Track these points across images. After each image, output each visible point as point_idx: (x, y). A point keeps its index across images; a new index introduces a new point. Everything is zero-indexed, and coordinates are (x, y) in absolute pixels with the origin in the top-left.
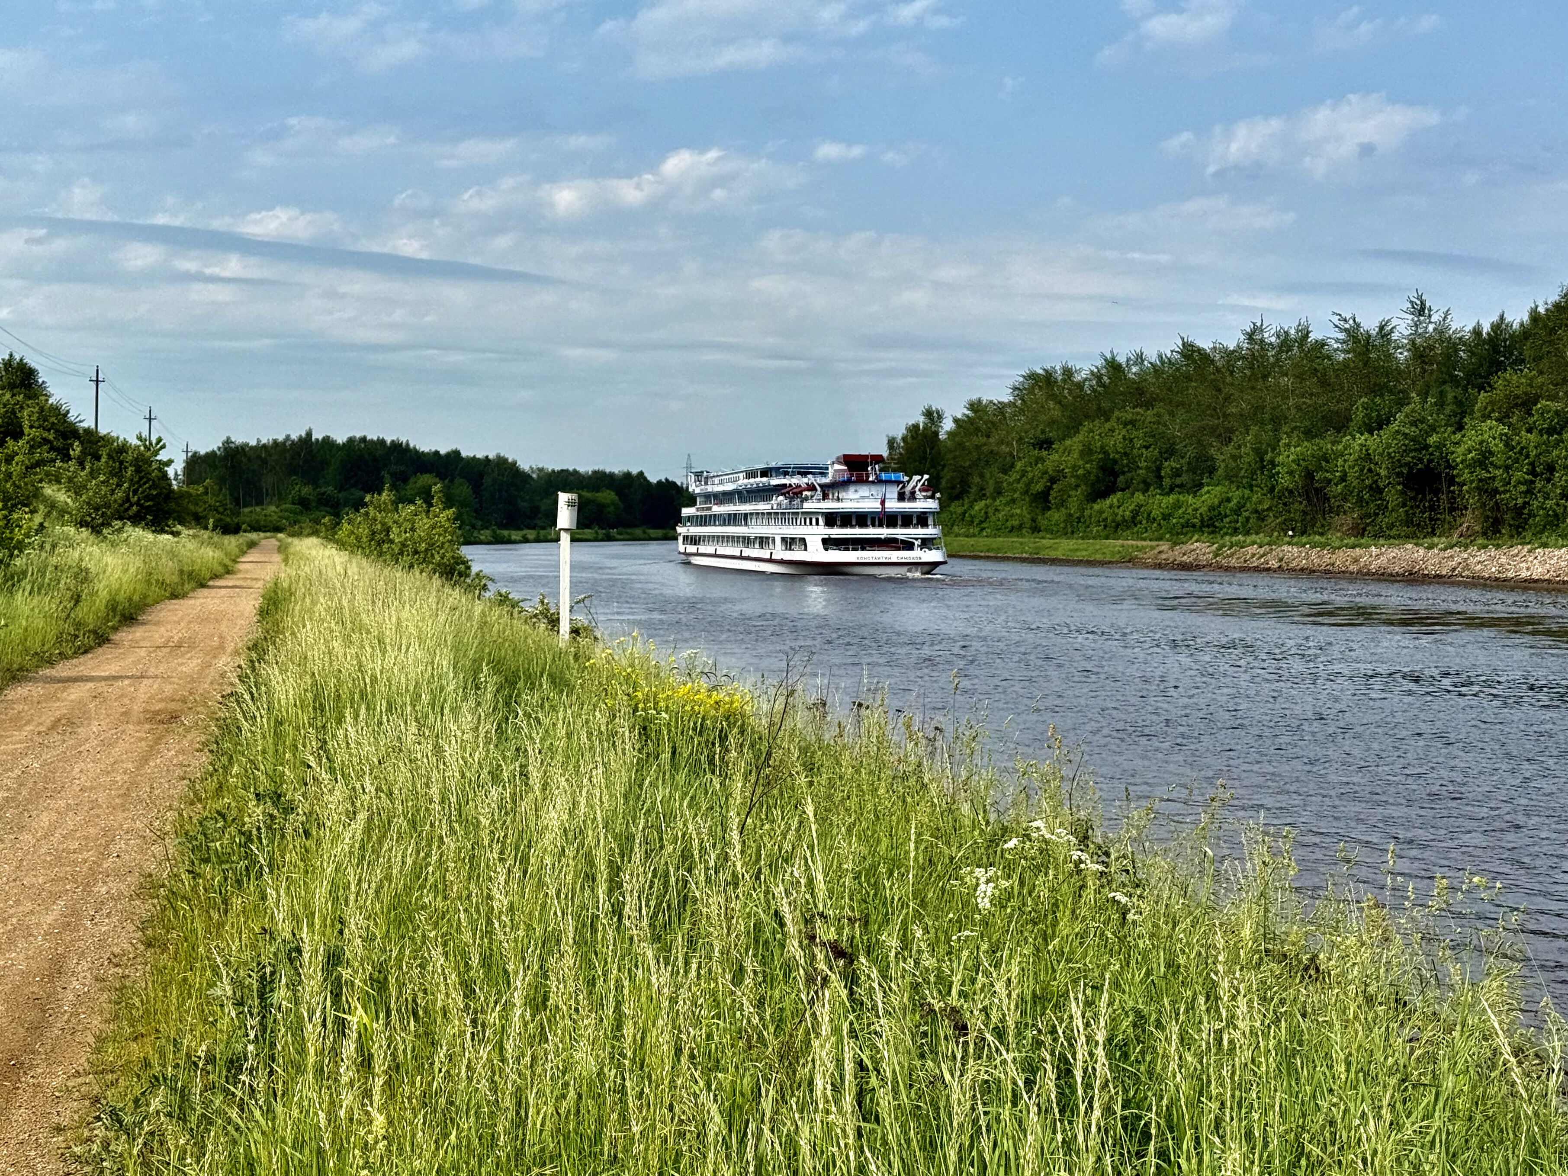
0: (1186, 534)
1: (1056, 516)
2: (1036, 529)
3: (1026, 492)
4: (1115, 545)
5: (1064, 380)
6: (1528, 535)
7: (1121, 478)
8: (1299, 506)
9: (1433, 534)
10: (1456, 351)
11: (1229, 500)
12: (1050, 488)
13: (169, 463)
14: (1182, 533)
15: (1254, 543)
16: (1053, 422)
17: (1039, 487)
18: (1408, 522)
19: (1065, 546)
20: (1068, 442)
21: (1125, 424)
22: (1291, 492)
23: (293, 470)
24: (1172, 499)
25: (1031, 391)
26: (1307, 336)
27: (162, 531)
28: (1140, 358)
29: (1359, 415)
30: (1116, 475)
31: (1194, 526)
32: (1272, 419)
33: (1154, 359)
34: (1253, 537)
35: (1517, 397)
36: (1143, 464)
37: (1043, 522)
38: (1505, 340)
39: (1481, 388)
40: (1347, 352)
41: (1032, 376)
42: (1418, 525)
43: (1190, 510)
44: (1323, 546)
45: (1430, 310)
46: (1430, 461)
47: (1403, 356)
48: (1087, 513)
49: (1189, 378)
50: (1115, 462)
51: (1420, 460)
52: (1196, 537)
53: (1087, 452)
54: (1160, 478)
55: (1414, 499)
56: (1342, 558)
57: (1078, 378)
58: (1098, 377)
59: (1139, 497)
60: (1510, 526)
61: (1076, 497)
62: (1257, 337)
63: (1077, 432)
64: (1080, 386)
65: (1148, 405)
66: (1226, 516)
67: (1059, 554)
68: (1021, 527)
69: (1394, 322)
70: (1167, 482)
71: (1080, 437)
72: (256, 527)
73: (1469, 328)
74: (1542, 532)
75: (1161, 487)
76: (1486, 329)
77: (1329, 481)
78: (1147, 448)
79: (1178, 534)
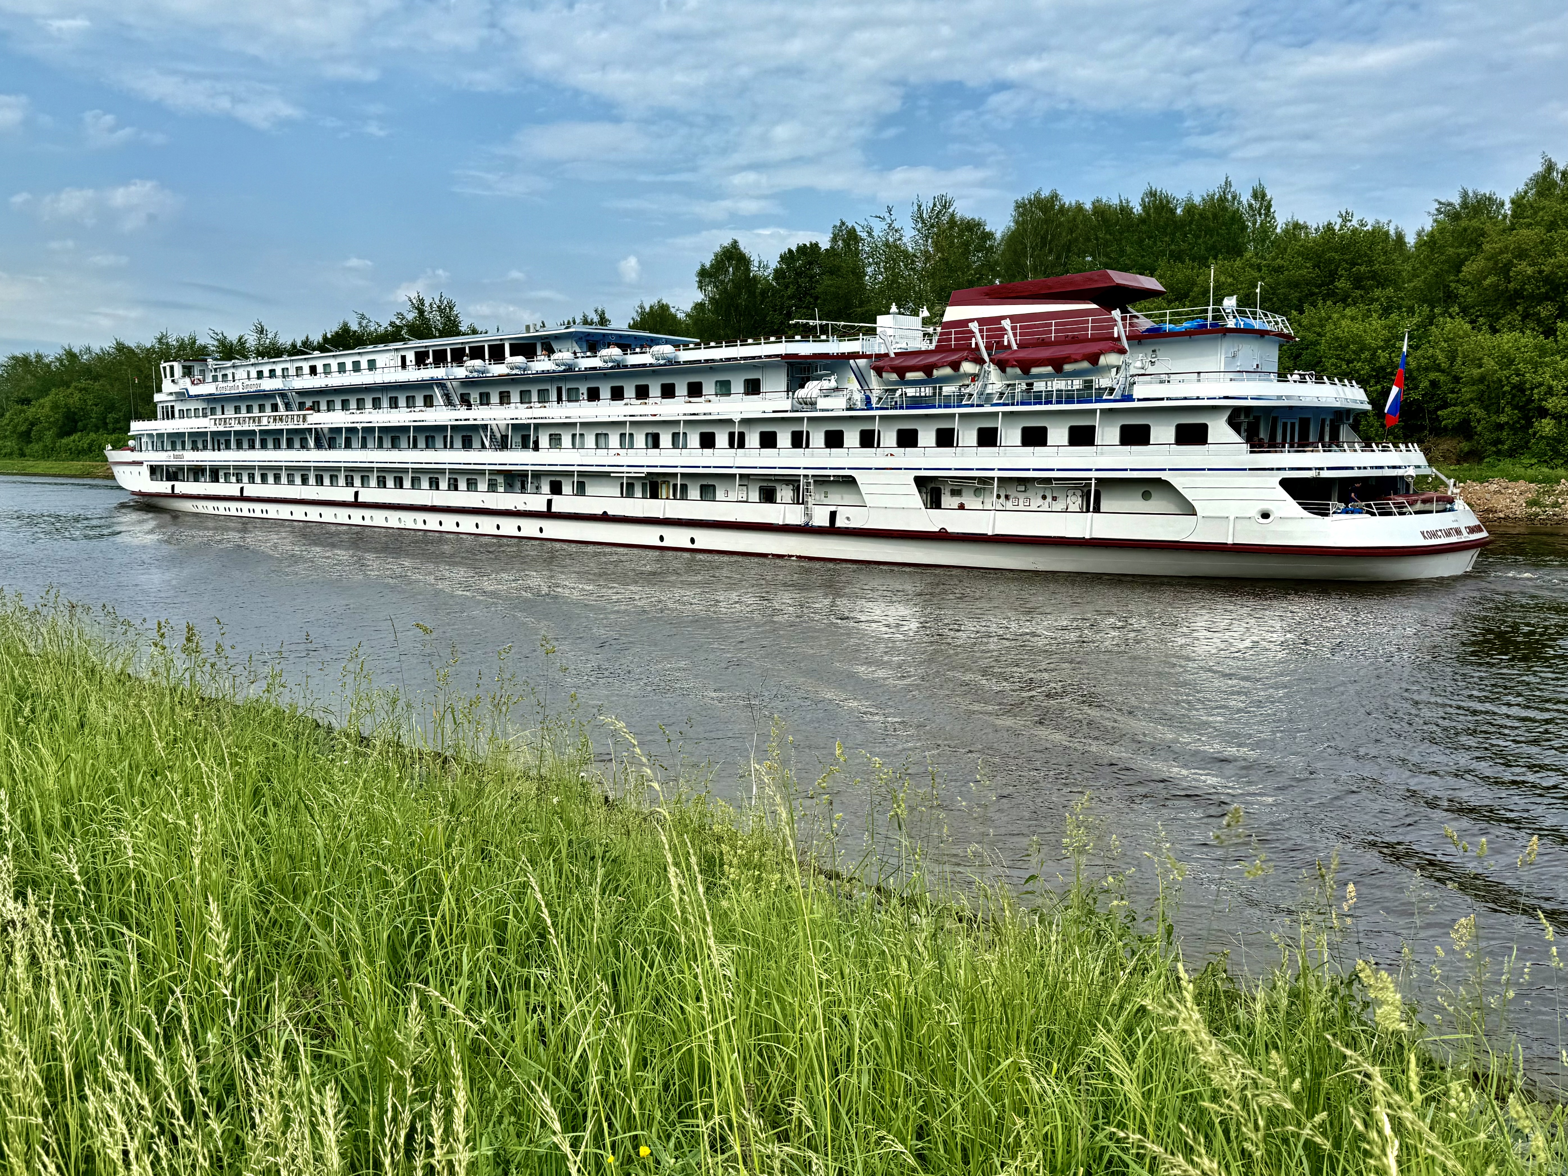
1: (36, 447)
2: (22, 455)
3: (14, 432)
4: (77, 465)
5: (37, 362)
7: (80, 423)
12: (31, 429)
16: (30, 388)
17: (23, 428)
19: (43, 465)
20: (42, 401)
21: (81, 390)
25: (14, 367)
28: (88, 350)
30: (76, 422)
33: (98, 351)
36: (94, 415)
37: (27, 451)
48: (58, 444)
49: (121, 363)
50: (75, 413)
53: (55, 407)
54: (106, 424)
58: (60, 360)
59: (93, 436)
61: (49, 435)
63: (47, 395)
64: (48, 366)
65: (96, 378)
67: (39, 471)
68: (11, 454)
69: (246, 337)
71: (50, 397)
73: (289, 343)
75: (107, 429)
78: (96, 405)
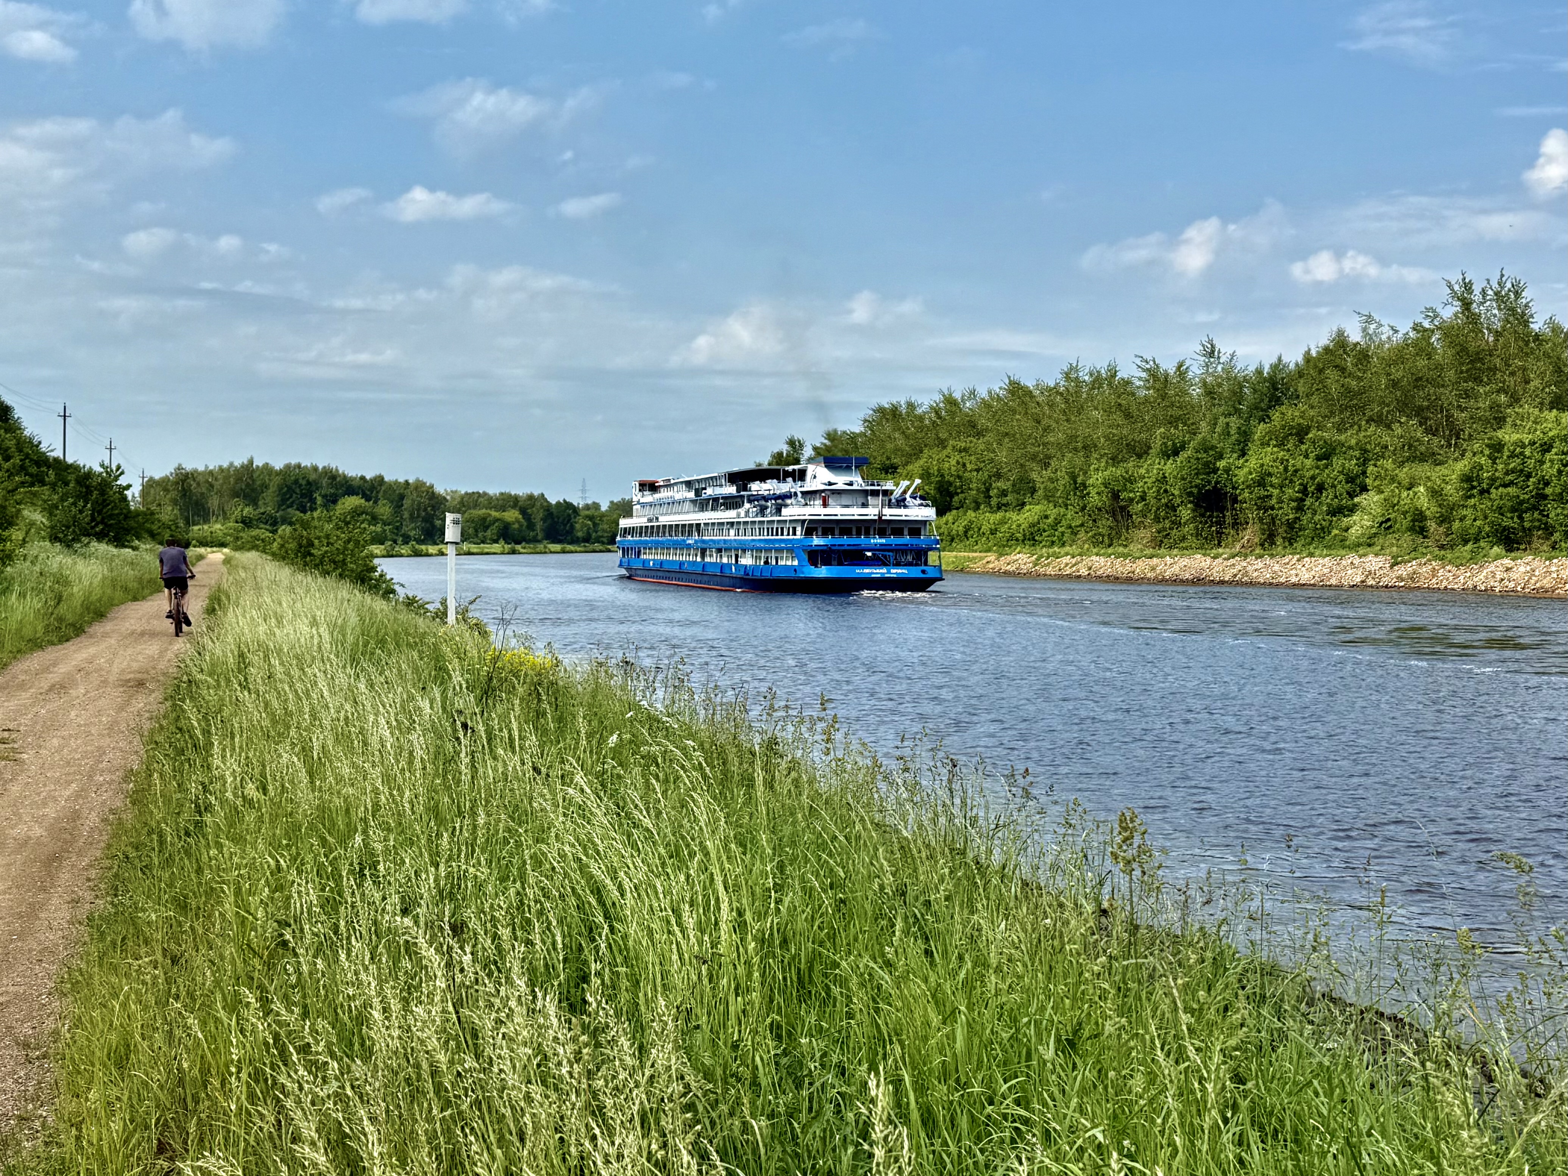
0: (1010, 547)
6: (1298, 545)
8: (1105, 523)
9: (1219, 545)
10: (1241, 387)
11: (1046, 517)
13: (129, 486)
14: (1007, 546)
15: (1067, 554)
18: (1198, 535)
22: (1100, 510)
23: (235, 494)
24: (999, 515)
26: (1114, 375)
27: (124, 546)
29: (1157, 445)
31: (1017, 540)
32: (1084, 447)
34: (1067, 549)
35: (1292, 427)
38: (1283, 379)
39: (1262, 420)
40: (1148, 389)
41: (881, 410)
42: (1206, 538)
43: (1014, 526)
44: (1125, 556)
45: (1219, 352)
46: (1217, 483)
47: (1196, 391)
51: (1209, 482)
52: (1019, 549)
55: (1203, 515)
56: (1141, 567)
57: (919, 411)
60: (1284, 538)
62: (1073, 376)
66: (1045, 531)
70: (994, 501)
72: (203, 543)
74: (1310, 544)
76: (1266, 370)
77: (1131, 500)
79: (1004, 546)
